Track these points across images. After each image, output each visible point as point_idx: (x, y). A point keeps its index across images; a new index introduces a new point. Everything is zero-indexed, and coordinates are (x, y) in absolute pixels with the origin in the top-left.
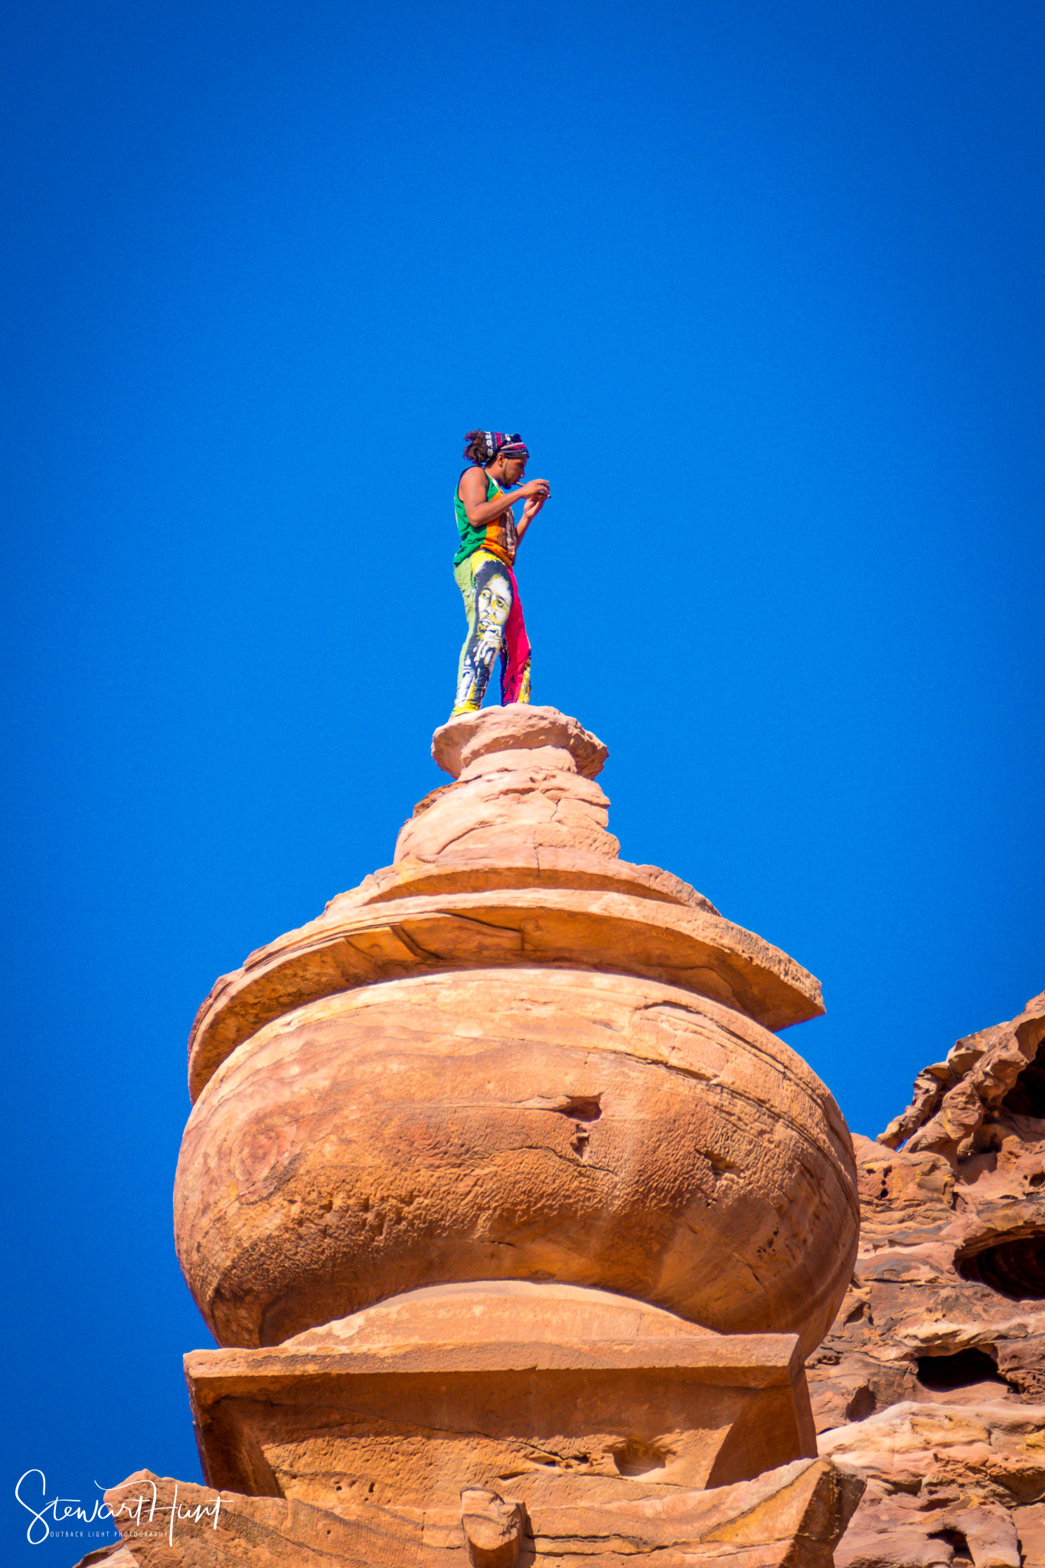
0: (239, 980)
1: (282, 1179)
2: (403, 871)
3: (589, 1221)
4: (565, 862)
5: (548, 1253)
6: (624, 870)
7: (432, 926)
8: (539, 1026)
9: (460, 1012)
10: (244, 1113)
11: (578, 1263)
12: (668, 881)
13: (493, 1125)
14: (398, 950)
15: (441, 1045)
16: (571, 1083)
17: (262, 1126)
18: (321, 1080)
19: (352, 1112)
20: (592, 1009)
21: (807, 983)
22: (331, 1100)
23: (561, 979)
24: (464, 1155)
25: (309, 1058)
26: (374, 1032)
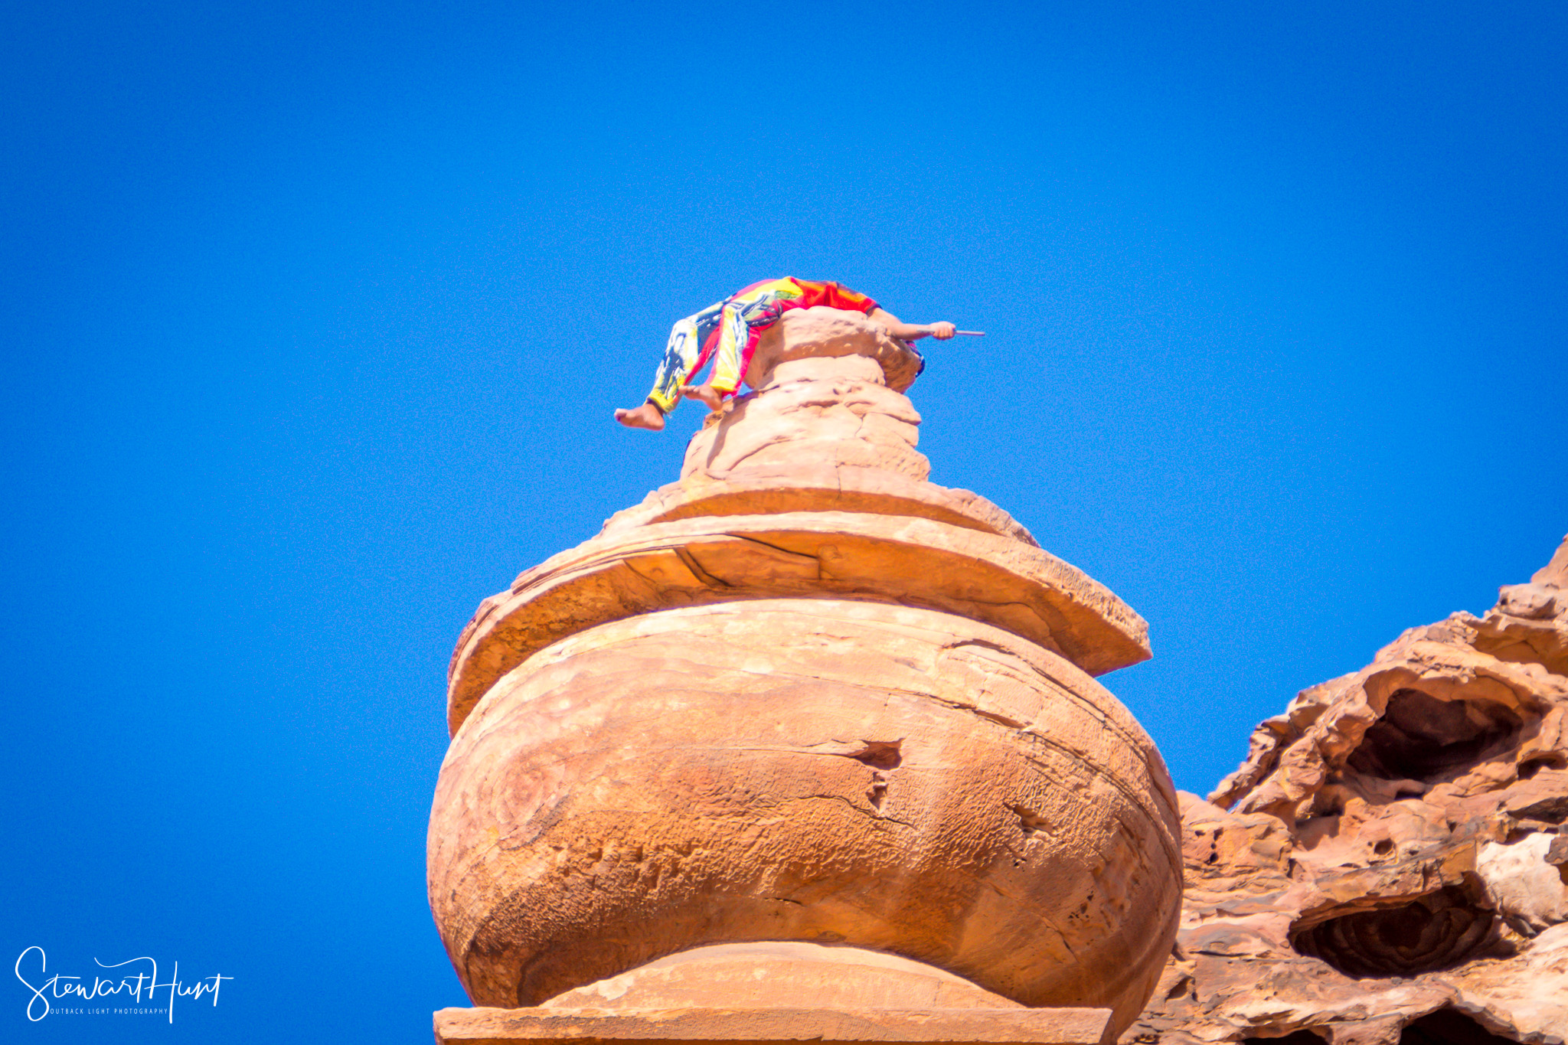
0: (506, 603)
1: (548, 824)
2: (691, 487)
3: (884, 880)
4: (870, 484)
5: (838, 912)
6: (933, 493)
7: (721, 550)
8: (835, 662)
9: (748, 646)
10: (507, 750)
11: (871, 924)
12: (982, 508)
13: (781, 771)
14: (682, 576)
15: (727, 682)
16: (870, 727)
17: (527, 765)
18: (593, 716)
19: (627, 752)
20: (895, 647)
21: (1132, 624)
22: (603, 739)
23: (860, 612)
24: (749, 803)
25: (581, 691)
26: (653, 664)
